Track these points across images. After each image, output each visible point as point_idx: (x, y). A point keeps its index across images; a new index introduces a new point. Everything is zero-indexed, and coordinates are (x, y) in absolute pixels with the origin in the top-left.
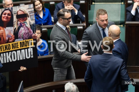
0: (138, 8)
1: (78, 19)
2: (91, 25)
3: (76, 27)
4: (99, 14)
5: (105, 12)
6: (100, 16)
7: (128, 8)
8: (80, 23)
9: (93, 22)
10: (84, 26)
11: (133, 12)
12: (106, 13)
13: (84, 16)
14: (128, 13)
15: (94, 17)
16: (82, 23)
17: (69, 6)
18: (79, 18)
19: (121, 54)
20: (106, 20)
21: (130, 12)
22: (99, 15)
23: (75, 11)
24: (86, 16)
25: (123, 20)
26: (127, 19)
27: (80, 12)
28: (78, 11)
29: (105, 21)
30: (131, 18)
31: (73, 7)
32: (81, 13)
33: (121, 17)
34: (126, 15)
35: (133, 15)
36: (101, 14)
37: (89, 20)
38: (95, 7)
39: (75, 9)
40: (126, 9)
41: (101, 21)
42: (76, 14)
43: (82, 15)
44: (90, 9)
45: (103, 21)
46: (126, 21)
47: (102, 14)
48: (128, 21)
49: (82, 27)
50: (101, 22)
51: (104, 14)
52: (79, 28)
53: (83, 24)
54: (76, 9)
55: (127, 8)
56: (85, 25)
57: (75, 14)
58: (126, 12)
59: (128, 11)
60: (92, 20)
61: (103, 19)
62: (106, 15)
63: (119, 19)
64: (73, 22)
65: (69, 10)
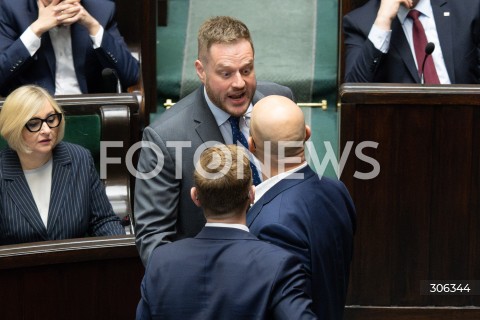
0: (402, 18)
1: (107, 71)
2: (169, 102)
3: (96, 109)
4: (211, 42)
5: (239, 31)
6: (215, 49)
7: (355, 18)
8: (115, 91)
9: (178, 85)
10: (133, 107)
11: (379, 36)
12: (247, 35)
13: (136, 56)
14: (354, 40)
15: (185, 62)
16: (124, 90)
17: (61, 6)
18: (111, 64)
19: (307, 246)
20: (246, 70)
21: (364, 36)
22: (209, 46)
23: (93, 30)
24: (143, 55)
25: (329, 75)
26: (349, 70)
27: (115, 33)
28: (107, 29)
29: (238, 74)
30: (368, 66)
31: (83, 11)
32: (120, 40)
33: (320, 58)
34: (344, 51)
35: (377, 52)
36: (220, 41)
37: (160, 78)
38: (190, 12)
39: (89, 19)
40: (345, 21)
41: (219, 73)
42: (98, 44)
43: (126, 48)
44: (163, 23)
45: (228, 73)
46: (343, 82)
47: (225, 38)
48: (356, 78)
49: (123, 113)
50: (218, 79)
51: (233, 42)
52: (109, 113)
53: (128, 98)
54: (95, 22)
55: (346, 16)
56: (140, 98)
57: (93, 43)
58: (345, 37)
59: (351, 33)
60: (174, 78)
61: (227, 64)
62: (244, 47)
63: (307, 72)
64: (80, 85)
65: (60, 25)
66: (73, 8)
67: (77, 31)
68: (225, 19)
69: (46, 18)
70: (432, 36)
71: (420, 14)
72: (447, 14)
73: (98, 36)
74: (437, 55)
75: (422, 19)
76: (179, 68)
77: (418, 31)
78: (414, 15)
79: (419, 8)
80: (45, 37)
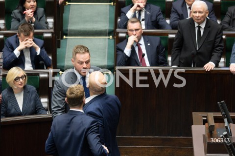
0: (134, 45)
1: (41, 62)
2: (61, 72)
3: (38, 74)
4: (76, 53)
5: (85, 50)
6: (78, 55)
7: (120, 45)
8: (43, 69)
9: (64, 67)
11: (127, 51)
12: (88, 51)
13: (50, 57)
14: (119, 52)
15: (66, 60)
16: (47, 68)
17: (27, 42)
18: (42, 60)
19: (102, 118)
20: (87, 62)
21: (123, 51)
22: (76, 54)
23: (37, 49)
24: (53, 57)
25: (112, 63)
26: (118, 62)
27: (44, 50)
28: (41, 49)
29: (85, 63)
30: (124, 61)
31: (34, 43)
32: (45, 52)
33: (109, 58)
34: (116, 56)
35: (127, 56)
36: (79, 53)
37: (58, 64)
38: (68, 44)
39: (36, 45)
40: (117, 46)
41: (79, 63)
42: (38, 54)
43: (47, 55)
44: (59, 47)
45: (82, 63)
47: (81, 52)
48: (120, 65)
49: (46, 75)
50: (78, 65)
51: (83, 53)
52: (42, 76)
53: (48, 71)
54: (37, 46)
57: (37, 53)
58: (117, 51)
59: (119, 50)
60: (62, 64)
61: (81, 60)
62: (87, 55)
63: (105, 63)
64: (33, 67)
65: (26, 48)
66: (30, 42)
67: (32, 50)
68: (81, 46)
69: (22, 46)
70: (144, 51)
71: (140, 44)
72: (149, 44)
73: (38, 51)
74: (146, 57)
75: (141, 46)
76: (64, 61)
77: (140, 50)
78: (138, 45)
79: (140, 42)
80: (22, 51)
